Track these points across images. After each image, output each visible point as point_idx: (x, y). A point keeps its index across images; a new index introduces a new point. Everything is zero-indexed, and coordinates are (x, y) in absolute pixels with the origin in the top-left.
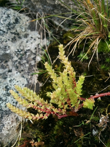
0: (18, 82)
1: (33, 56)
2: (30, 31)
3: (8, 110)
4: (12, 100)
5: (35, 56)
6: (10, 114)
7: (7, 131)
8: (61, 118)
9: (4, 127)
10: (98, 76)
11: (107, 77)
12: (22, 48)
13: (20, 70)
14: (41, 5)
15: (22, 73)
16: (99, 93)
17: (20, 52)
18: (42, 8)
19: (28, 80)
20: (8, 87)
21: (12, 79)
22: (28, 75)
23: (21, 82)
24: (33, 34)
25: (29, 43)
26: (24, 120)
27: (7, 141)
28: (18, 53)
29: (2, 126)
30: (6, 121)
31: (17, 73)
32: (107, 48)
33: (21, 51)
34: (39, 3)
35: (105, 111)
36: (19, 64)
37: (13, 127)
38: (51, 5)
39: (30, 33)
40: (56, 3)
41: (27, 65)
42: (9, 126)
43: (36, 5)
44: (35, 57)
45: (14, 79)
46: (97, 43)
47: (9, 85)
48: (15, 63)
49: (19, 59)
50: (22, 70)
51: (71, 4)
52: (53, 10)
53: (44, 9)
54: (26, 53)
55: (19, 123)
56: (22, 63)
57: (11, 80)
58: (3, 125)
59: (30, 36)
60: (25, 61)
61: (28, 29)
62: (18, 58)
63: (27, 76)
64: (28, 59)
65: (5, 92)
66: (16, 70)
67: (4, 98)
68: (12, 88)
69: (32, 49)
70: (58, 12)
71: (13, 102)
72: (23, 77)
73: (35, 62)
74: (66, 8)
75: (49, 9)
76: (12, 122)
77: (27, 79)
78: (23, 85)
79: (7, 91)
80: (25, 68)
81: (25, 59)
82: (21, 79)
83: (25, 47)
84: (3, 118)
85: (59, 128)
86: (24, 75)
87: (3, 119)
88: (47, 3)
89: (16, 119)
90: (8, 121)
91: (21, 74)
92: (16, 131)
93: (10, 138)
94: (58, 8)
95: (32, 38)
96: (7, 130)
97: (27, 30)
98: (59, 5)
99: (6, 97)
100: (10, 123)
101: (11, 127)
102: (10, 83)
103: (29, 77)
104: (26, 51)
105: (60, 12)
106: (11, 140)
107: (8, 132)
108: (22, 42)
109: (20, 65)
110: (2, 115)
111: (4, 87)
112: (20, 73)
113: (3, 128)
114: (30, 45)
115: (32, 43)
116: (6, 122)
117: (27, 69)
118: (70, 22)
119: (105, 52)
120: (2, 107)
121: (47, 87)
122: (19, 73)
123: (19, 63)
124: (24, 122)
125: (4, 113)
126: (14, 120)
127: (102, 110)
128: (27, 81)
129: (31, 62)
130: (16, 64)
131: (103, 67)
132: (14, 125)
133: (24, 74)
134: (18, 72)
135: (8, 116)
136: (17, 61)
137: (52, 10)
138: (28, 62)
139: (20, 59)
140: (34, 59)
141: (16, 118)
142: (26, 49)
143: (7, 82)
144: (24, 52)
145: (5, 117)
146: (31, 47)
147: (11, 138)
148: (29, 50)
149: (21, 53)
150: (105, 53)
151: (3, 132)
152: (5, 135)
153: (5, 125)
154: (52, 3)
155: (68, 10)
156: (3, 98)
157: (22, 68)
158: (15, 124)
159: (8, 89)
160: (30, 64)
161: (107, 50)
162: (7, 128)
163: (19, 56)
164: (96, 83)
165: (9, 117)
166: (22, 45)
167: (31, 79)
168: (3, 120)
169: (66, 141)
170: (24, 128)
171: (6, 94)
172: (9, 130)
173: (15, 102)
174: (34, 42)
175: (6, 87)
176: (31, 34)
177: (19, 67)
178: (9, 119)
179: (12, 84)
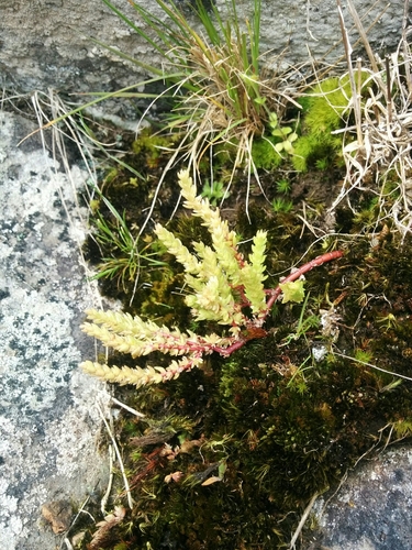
0: (42, 318)
1: (57, 231)
2: (20, 154)
3: (51, 406)
4: (51, 376)
5: (63, 227)
6: (61, 414)
7: (71, 465)
8: (231, 354)
9: (61, 456)
10: (275, 231)
11: (299, 227)
12: (12, 214)
13: (35, 281)
14: (37, 66)
15: (44, 289)
16: (298, 267)
17: (10, 228)
18: (40, 74)
19: (71, 304)
20: (21, 343)
21: (21, 315)
22: (66, 289)
23: (53, 315)
24: (33, 161)
25: (29, 192)
26: (110, 417)
27: (83, 491)
28: (6, 231)
29: (53, 454)
30: (57, 437)
31: (29, 294)
32: (270, 155)
33: (13, 224)
34: (29, 62)
35: (325, 299)
36: (23, 265)
37: (84, 446)
38: (75, 61)
39: (23, 161)
40: (91, 55)
41: (51, 262)
42: (72, 449)
43: (15, 68)
44: (66, 231)
45: (27, 314)
46: (249, 149)
47: (19, 337)
48: (8, 265)
49: (15, 250)
50: (42, 281)
51: (143, 52)
52: (81, 76)
53: (50, 77)
54: (30, 225)
55: (99, 430)
56: (31, 260)
57: (19, 319)
58: (55, 452)
59: (27, 169)
60: (38, 253)
61: (13, 148)
62: (11, 249)
63: (65, 293)
64: (45, 241)
65: (16, 361)
66: (23, 287)
67: (23, 378)
68: (33, 341)
69: (45, 210)
70: (98, 79)
71: (54, 379)
72: (53, 300)
73: (72, 245)
74: (124, 67)
75: (67, 75)
76: (78, 432)
77: (67, 303)
78: (62, 322)
79: (23, 354)
80: (47, 274)
81: (37, 247)
82: (50, 308)
83: (21, 209)
84: (46, 432)
85: (232, 379)
86: (52, 294)
87: (45, 435)
88: (61, 57)
89: (85, 421)
90: (63, 435)
91: (41, 293)
92: (98, 455)
93: (89, 480)
94: (99, 69)
95: (33, 174)
96: (71, 459)
97: (13, 153)
98: (105, 58)
99: (28, 373)
100: (74, 439)
101: (80, 447)
102: (21, 330)
103: (72, 294)
104: (28, 219)
105: (104, 79)
106: (94, 484)
107: (76, 466)
108: (7, 195)
109: (26, 268)
110: (37, 425)
111: (7, 347)
112: (38, 290)
113: (58, 460)
114: (35, 199)
115: (39, 191)
116: (59, 441)
117: (56, 273)
118: (142, 102)
119: (268, 166)
120: (27, 403)
121: (145, 304)
122: (34, 293)
123: (22, 261)
124: (111, 421)
125: (43, 417)
126: (81, 426)
127: (318, 301)
128: (70, 308)
129: (59, 250)
130: (12, 267)
131: (277, 207)
132: (85, 440)
133: (54, 290)
134: (31, 290)
135: (58, 423)
136: (11, 257)
137: (76, 76)
138: (48, 253)
139: (22, 251)
140: (64, 237)
141: (83, 419)
142: (26, 214)
143: (9, 330)
144: (23, 225)
145: (52, 429)
146: (39, 204)
147: (91, 478)
148: (37, 214)
149: (15, 229)
150: (269, 170)
151: (62, 470)
152: (70, 475)
153: (60, 449)
154: (77, 57)
155: (131, 69)
156: (20, 376)
157: (38, 275)
158: (86, 437)
159: (23, 350)
160: (59, 255)
161: (273, 161)
162: (70, 456)
163: (14, 241)
164: (274, 249)
165: (63, 422)
166: (9, 204)
167: (79, 298)
168: (46, 438)
169: (265, 395)
170: (118, 436)
171: (20, 364)
172: (76, 459)
173: (61, 376)
174: (45, 185)
175: (13, 345)
176: (27, 162)
177: (28, 275)
178: (63, 430)
179: (26, 331)
